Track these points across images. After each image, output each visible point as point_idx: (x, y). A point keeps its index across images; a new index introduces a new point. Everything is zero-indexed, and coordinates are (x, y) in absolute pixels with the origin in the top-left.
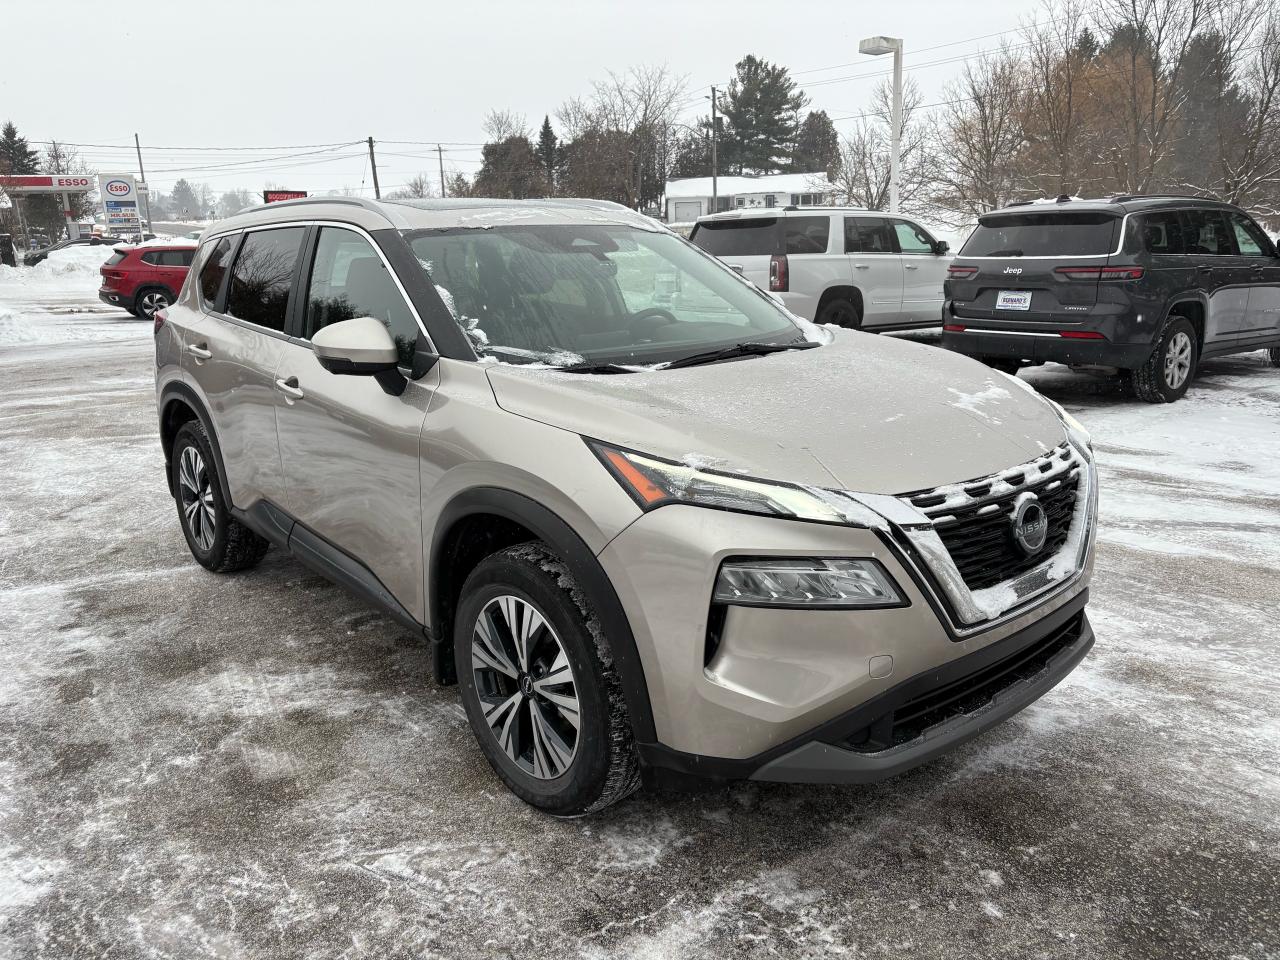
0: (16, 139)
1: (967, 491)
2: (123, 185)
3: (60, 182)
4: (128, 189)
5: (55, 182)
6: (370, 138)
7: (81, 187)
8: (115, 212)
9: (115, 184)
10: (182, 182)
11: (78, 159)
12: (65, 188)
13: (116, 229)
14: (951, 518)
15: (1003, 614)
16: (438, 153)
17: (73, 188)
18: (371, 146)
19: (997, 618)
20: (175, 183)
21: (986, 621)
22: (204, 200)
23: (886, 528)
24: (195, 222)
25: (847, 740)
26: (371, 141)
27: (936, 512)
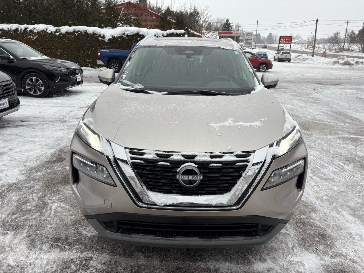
0: (228, 22)
1: (156, 154)
2: (250, 34)
3: (234, 33)
4: (251, 35)
5: (233, 33)
6: (317, 19)
7: (239, 35)
8: (246, 41)
9: (248, 34)
10: (271, 34)
11: (241, 28)
12: (235, 35)
13: (246, 46)
14: (142, 161)
15: (165, 206)
16: (347, 24)
17: (237, 35)
18: (317, 22)
19: (162, 206)
20: (268, 34)
21: (156, 205)
22: (275, 39)
23: (111, 157)
24: (269, 45)
25: (104, 223)
26: (317, 20)
27: (135, 158)
